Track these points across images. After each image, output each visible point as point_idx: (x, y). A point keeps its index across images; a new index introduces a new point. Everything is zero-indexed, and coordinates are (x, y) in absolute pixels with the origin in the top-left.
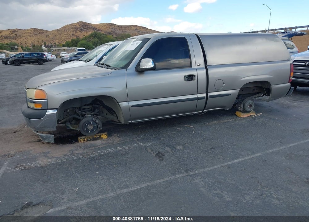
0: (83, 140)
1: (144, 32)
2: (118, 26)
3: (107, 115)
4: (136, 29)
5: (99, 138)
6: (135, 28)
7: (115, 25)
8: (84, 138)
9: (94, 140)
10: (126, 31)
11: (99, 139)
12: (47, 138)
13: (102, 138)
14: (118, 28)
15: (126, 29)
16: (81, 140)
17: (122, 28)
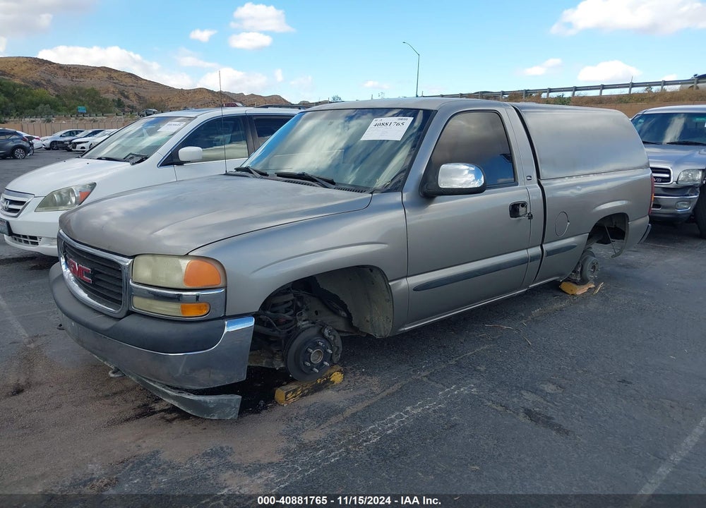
0: (294, 395)
1: (132, 86)
2: (61, 67)
3: (317, 314)
4: (110, 78)
5: (327, 384)
6: (105, 75)
7: (50, 63)
8: (295, 391)
9: (316, 391)
10: (82, 80)
11: (327, 387)
12: (220, 406)
13: (333, 382)
14: (60, 72)
15: (82, 77)
16: (289, 395)
17: (71, 74)
